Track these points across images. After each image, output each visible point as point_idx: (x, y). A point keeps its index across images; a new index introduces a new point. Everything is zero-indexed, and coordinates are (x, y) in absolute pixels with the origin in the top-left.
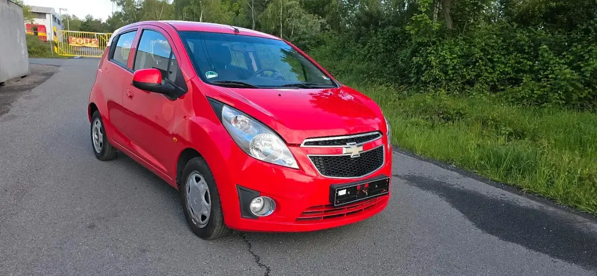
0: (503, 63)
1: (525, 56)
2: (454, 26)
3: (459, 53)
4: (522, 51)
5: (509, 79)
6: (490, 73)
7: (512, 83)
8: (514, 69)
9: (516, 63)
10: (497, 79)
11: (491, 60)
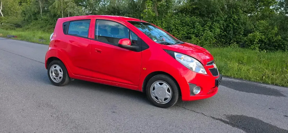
0: (182, 30)
1: (190, 27)
2: (159, 14)
3: (165, 27)
4: (188, 25)
5: (185, 37)
6: (178, 34)
7: (186, 38)
8: (186, 32)
9: (187, 30)
10: (181, 37)
11: (177, 30)
